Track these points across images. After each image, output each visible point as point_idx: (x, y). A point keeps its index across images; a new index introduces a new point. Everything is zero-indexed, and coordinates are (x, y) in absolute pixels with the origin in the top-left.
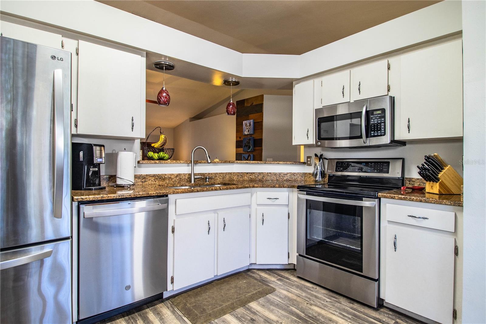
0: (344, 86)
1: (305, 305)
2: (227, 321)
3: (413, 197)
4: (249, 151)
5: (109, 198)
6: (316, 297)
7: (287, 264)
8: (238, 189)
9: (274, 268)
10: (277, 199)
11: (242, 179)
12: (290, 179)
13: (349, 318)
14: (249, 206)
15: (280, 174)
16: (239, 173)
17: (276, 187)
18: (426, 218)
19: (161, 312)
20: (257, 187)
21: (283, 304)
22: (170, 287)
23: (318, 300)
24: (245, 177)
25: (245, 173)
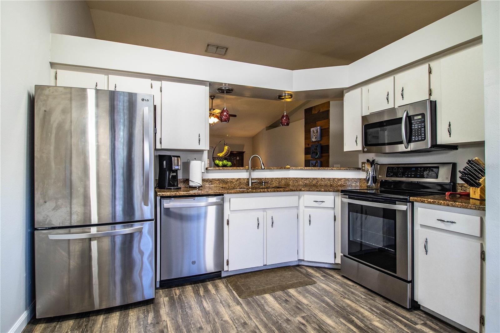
0: (388, 93)
1: (339, 297)
2: (265, 298)
3: (441, 201)
4: (316, 157)
5: (180, 195)
6: (352, 293)
7: (334, 263)
8: (285, 191)
9: (322, 266)
10: (323, 202)
11: (297, 184)
12: (344, 184)
13: (377, 313)
14: (297, 207)
15: (334, 179)
16: (294, 178)
17: (321, 191)
18: (454, 222)
19: (218, 285)
20: (304, 191)
21: (318, 294)
22: (226, 268)
23: (353, 295)
24: (300, 182)
25: (300, 178)
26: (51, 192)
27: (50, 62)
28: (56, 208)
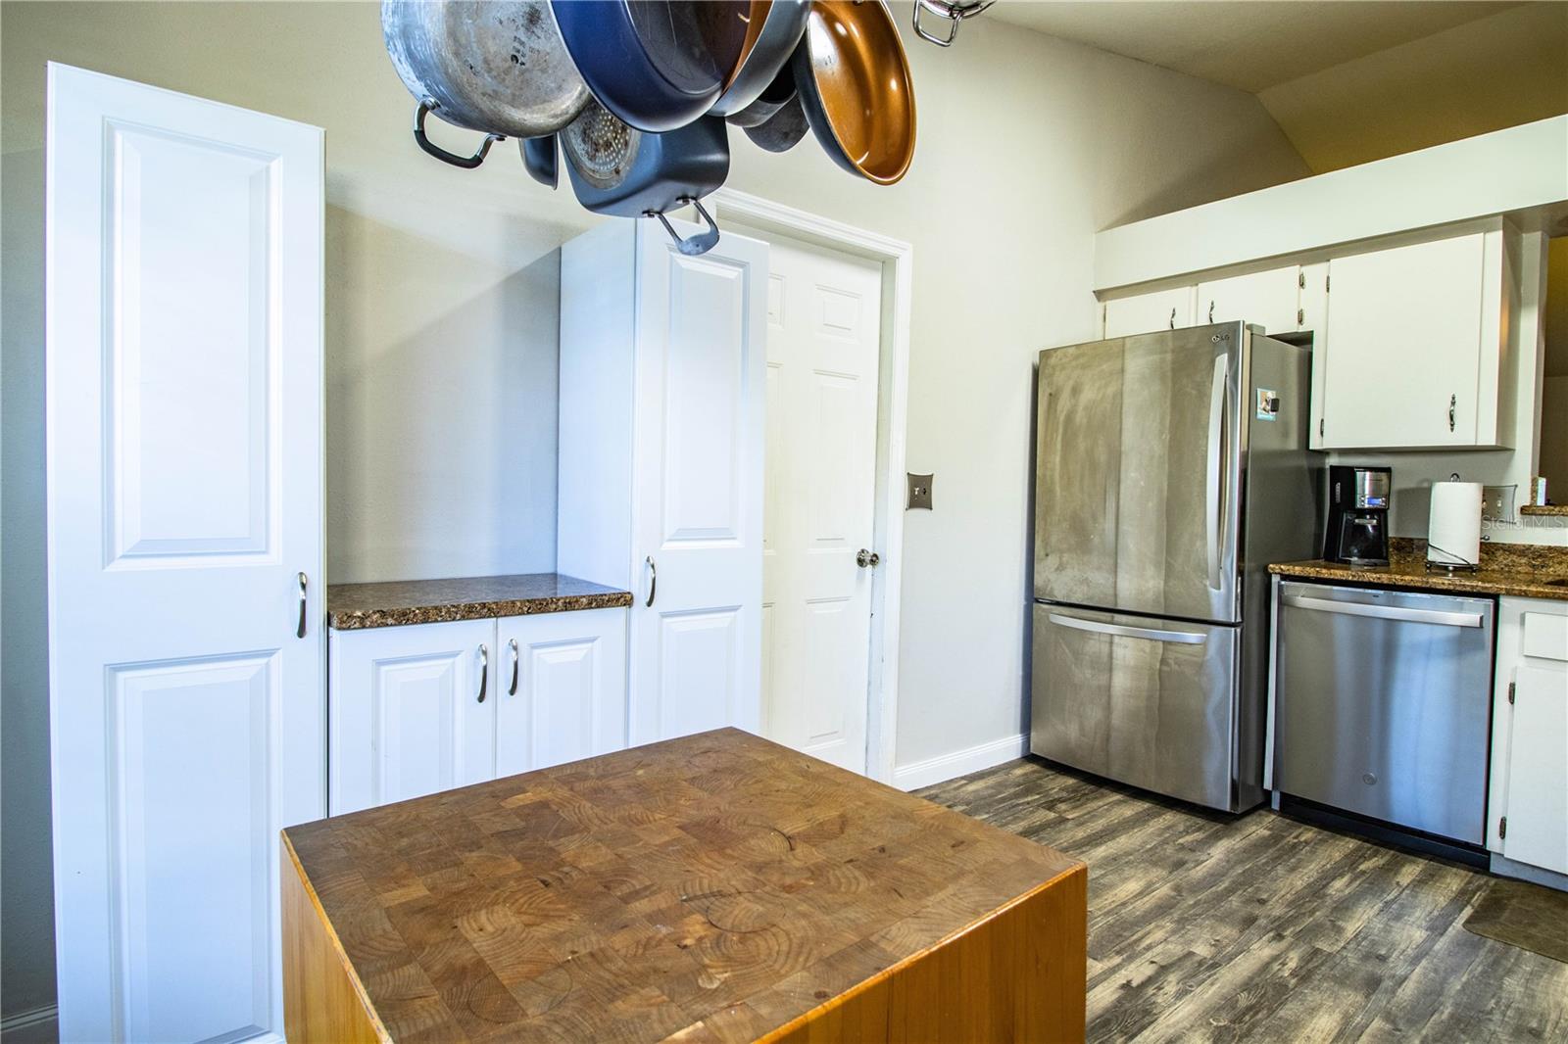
19: (1441, 879)
22: (1496, 844)
26: (1054, 539)
27: (1094, 292)
28: (1060, 568)
